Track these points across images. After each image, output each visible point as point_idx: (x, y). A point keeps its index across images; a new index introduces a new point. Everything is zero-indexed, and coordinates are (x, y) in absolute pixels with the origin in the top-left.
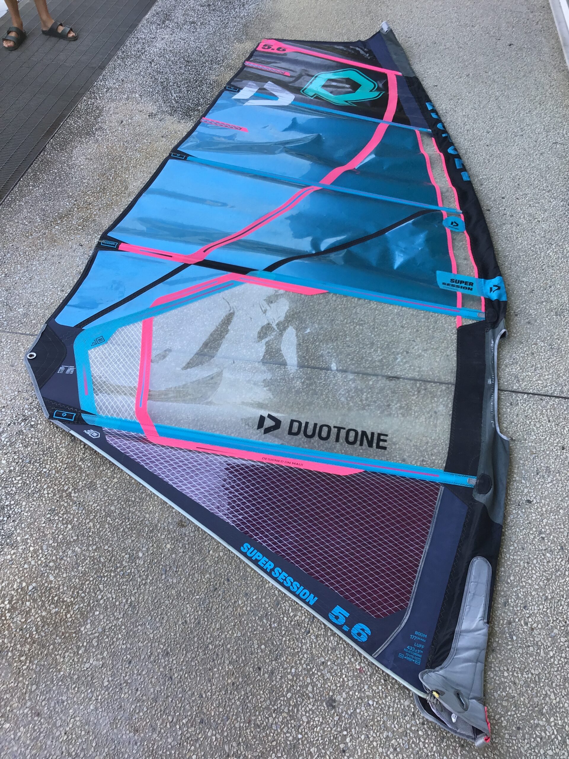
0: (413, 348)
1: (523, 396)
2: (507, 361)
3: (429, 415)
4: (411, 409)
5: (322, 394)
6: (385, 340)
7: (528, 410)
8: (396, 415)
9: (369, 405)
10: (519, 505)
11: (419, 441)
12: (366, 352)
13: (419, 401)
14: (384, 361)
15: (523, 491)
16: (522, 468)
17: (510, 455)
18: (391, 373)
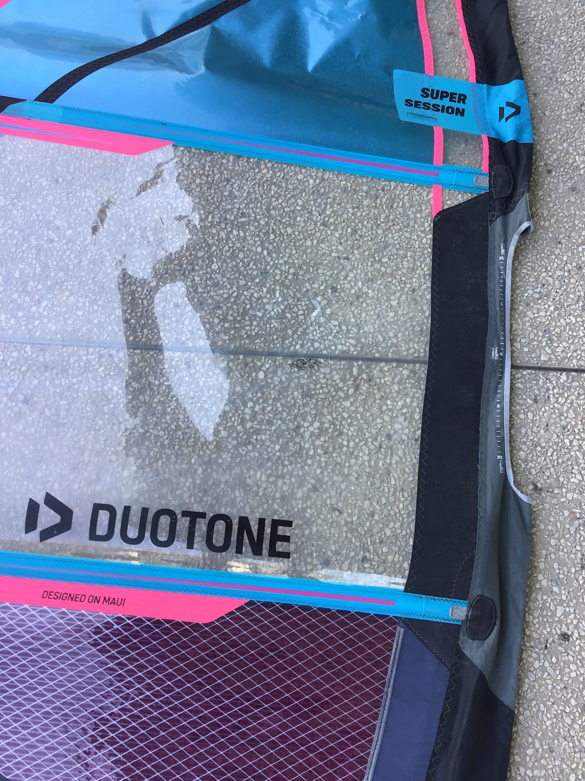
0: (347, 276)
1: (558, 379)
2: (530, 292)
3: (377, 444)
4: (341, 433)
5: (164, 413)
6: (290, 261)
7: (567, 411)
8: (311, 453)
9: (257, 432)
10: (546, 647)
11: (356, 511)
12: (252, 295)
13: (356, 412)
14: (289, 316)
15: (554, 613)
16: (553, 556)
17: (533, 526)
18: (302, 346)
